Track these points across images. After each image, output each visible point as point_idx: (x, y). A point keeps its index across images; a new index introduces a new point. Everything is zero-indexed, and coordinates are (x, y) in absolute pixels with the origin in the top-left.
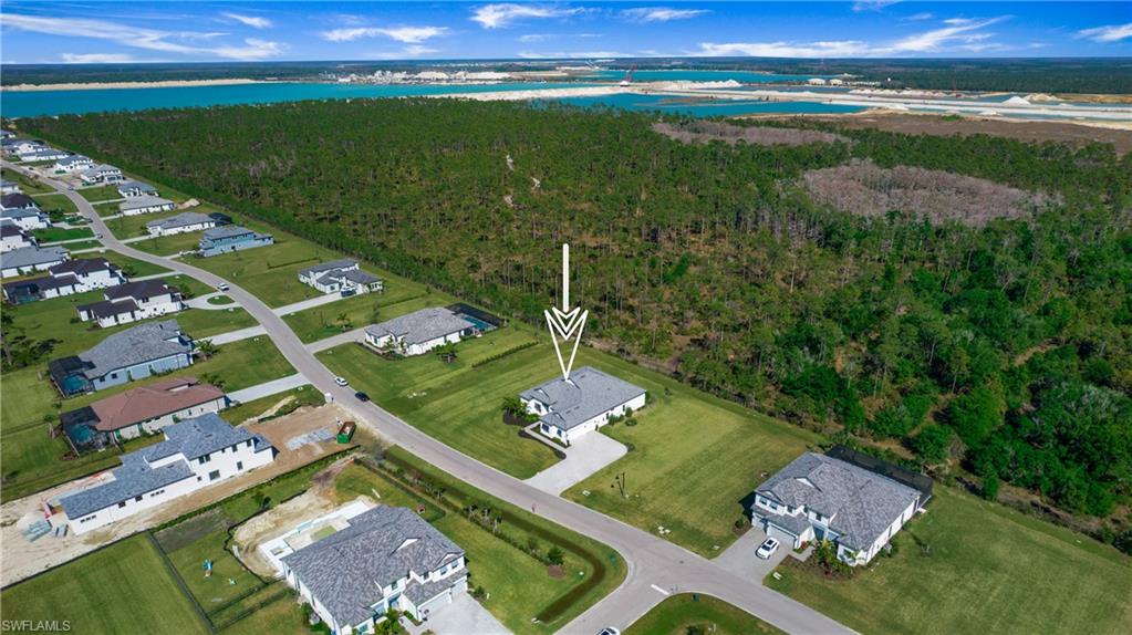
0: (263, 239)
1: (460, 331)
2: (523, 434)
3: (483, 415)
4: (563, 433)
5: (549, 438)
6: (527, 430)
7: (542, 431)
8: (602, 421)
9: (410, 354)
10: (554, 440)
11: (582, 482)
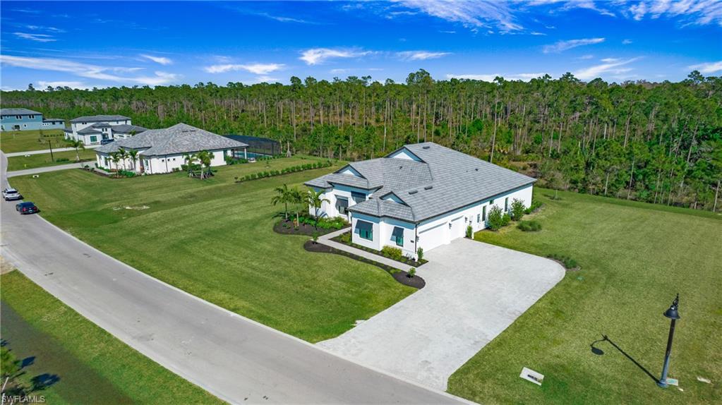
0: (54, 123)
1: (225, 150)
2: (312, 247)
3: (236, 225)
4: (408, 234)
5: (372, 251)
6: (324, 240)
7: (357, 238)
8: (474, 217)
9: (149, 172)
10: (384, 253)
11: (500, 342)
